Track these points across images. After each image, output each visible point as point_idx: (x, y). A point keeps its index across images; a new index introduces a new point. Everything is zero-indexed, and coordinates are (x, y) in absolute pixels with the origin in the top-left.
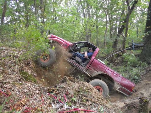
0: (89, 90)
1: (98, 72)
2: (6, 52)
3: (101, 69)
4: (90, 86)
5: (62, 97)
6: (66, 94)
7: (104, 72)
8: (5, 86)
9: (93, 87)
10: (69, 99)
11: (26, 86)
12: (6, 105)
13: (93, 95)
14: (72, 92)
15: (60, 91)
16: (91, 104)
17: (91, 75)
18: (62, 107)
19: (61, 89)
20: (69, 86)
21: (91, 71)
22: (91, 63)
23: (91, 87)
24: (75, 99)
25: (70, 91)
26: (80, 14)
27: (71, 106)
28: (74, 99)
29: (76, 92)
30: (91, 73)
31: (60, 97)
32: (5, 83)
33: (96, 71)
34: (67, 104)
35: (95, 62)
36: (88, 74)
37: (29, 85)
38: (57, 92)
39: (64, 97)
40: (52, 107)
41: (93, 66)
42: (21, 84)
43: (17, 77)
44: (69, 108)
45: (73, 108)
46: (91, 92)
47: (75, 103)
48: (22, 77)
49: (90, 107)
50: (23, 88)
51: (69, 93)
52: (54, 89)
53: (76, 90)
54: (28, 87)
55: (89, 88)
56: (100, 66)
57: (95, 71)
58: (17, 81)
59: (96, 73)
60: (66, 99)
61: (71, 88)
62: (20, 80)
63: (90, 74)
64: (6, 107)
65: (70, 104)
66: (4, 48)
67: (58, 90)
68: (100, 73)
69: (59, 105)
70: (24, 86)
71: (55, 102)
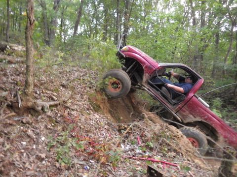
0: (175, 136)
1: (195, 117)
2: (76, 74)
3: (202, 114)
4: (177, 132)
5: (135, 138)
6: (141, 136)
7: (206, 119)
8: (73, 112)
9: (182, 134)
10: (144, 142)
11: (94, 117)
12: (71, 133)
13: (180, 145)
14: (149, 135)
15: (135, 130)
16: (174, 157)
17: (183, 120)
18: (133, 150)
19: (135, 128)
20: (147, 127)
21: (184, 114)
22: (186, 101)
23: (178, 134)
24: (152, 145)
25: (146, 133)
26: (189, 20)
27: (145, 152)
28: (151, 143)
29: (155, 136)
30: (184, 117)
31: (133, 138)
32: (73, 110)
33: (193, 115)
34: (140, 148)
35: (193, 102)
36: (178, 117)
37: (98, 117)
38: (130, 131)
39: (137, 139)
40: (121, 147)
41: (189, 107)
42: (89, 114)
43: (85, 106)
44: (142, 153)
45: (147, 154)
46: (178, 141)
47: (151, 149)
48: (91, 106)
49: (171, 159)
50: (90, 119)
51: (145, 136)
52: (126, 126)
53: (155, 133)
54: (96, 119)
55: (176, 134)
56: (200, 108)
57: (191, 116)
58: (85, 110)
59: (191, 118)
60: (140, 143)
61: (149, 129)
62: (88, 109)
63: (182, 118)
64: (71, 134)
65: (144, 149)
66: (75, 69)
67: (131, 129)
68: (198, 119)
69: (130, 147)
70: (92, 117)
71: (126, 142)
